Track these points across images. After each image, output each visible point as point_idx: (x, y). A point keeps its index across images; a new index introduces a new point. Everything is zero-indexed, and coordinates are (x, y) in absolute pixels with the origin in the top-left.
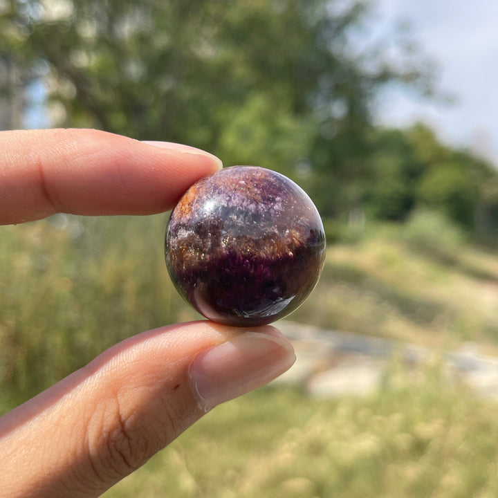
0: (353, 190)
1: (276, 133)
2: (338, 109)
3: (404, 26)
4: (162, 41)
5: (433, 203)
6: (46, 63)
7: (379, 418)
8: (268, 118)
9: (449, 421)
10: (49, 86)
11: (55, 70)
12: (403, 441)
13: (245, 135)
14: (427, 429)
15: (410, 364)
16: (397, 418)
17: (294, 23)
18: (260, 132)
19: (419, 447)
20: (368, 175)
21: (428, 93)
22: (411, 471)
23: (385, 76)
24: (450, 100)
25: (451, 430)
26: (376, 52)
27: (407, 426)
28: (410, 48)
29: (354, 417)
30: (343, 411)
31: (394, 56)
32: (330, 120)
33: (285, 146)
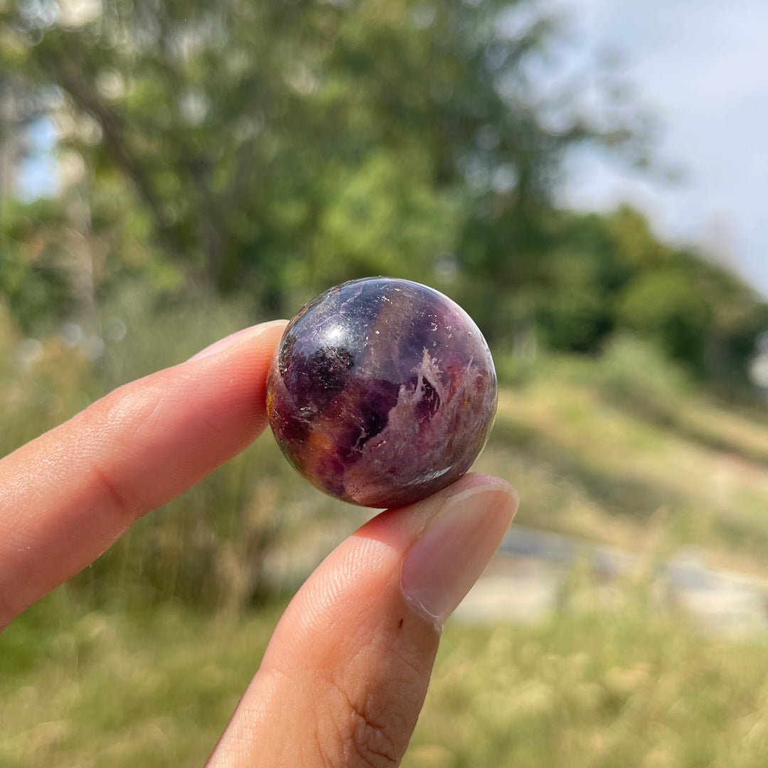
0: (520, 304)
1: (407, 211)
2: (504, 180)
3: (611, 58)
4: (238, 63)
5: (642, 329)
6: (59, 90)
7: (552, 658)
8: (397, 189)
9: (658, 667)
10: (60, 126)
11: (72, 101)
12: (587, 694)
13: (360, 213)
14: (625, 678)
15: (603, 575)
16: (579, 659)
18: (383, 210)
19: (612, 705)
20: (545, 282)
21: (642, 164)
22: (600, 741)
23: (577, 133)
24: (674, 177)
25: (660, 681)
26: (567, 97)
27: (594, 673)
28: (618, 93)
29: (514, 655)
30: (498, 646)
32: (491, 194)
33: (420, 232)
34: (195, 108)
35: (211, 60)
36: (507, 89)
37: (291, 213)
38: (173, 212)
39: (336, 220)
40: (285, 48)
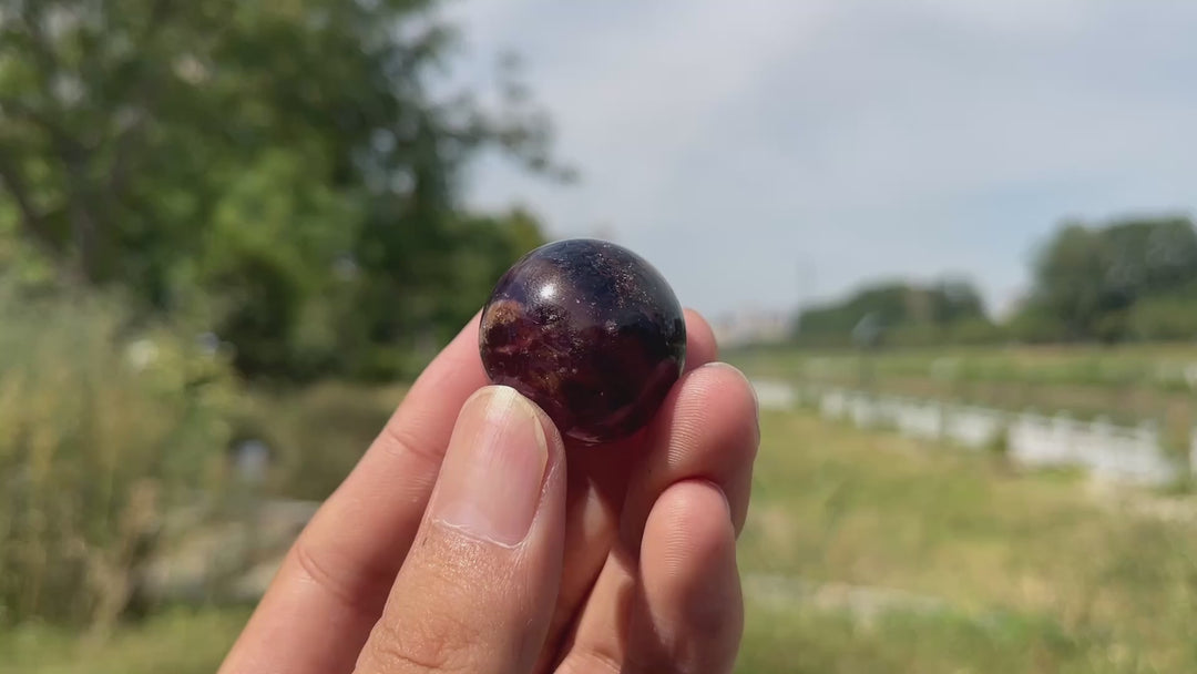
1: (304, 207)
2: (403, 182)
3: (510, 60)
4: (120, 46)
13: (255, 208)
17: (341, 45)
18: (279, 205)
21: (538, 164)
23: (475, 136)
24: (568, 176)
26: (463, 100)
28: (515, 93)
31: (491, 105)
32: (389, 196)
33: (319, 230)
34: (69, 90)
35: (87, 42)
36: (404, 92)
37: (179, 204)
38: (44, 201)
39: (228, 215)
40: (170, 34)
